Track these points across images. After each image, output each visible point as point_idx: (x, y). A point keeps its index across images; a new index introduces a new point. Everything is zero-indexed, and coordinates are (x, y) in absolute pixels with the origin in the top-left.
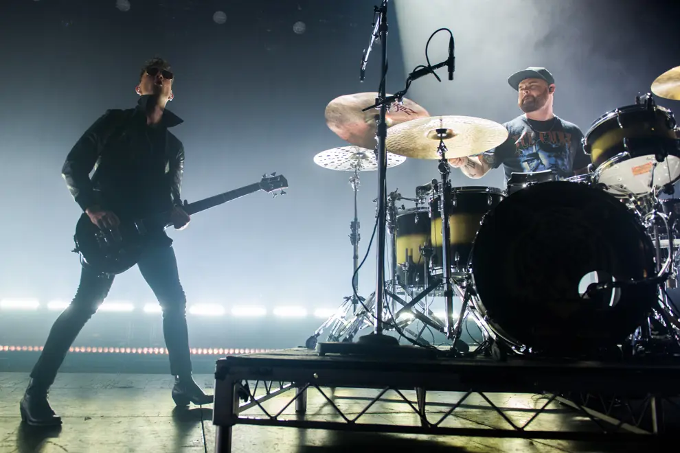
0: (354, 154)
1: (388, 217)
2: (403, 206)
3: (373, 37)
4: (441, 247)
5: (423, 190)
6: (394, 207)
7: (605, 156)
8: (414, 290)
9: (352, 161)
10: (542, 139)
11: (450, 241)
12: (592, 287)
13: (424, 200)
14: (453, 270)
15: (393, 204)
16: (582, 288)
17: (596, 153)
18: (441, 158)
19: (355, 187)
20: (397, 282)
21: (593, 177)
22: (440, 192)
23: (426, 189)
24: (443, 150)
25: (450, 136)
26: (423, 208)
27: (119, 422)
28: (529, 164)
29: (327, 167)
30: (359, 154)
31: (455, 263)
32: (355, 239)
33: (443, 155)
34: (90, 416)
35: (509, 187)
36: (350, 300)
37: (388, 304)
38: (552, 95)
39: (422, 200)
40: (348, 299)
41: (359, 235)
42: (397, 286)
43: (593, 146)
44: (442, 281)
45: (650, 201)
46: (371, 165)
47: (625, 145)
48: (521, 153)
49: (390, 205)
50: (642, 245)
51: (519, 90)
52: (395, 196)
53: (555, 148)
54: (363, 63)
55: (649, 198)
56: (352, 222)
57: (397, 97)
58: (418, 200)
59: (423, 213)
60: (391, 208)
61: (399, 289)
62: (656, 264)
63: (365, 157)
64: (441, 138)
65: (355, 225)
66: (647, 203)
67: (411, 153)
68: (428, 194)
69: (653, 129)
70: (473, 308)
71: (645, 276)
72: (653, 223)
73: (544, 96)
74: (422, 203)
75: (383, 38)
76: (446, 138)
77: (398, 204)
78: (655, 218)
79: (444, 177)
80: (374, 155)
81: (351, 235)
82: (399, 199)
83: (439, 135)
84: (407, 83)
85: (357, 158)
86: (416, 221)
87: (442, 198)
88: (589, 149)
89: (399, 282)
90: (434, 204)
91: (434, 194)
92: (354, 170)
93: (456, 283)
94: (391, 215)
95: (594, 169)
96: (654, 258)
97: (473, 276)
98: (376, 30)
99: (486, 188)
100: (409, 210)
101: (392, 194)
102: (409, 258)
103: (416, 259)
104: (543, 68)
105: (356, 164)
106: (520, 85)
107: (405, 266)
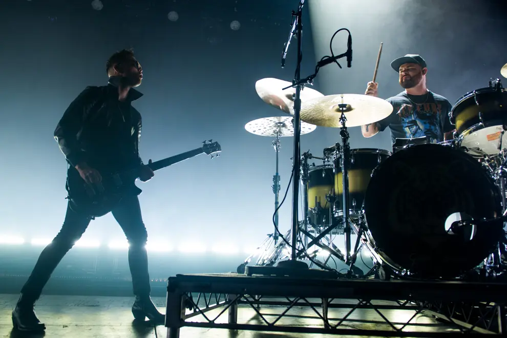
0: (276, 124)
1: (302, 172)
2: (314, 164)
3: (292, 34)
4: (342, 195)
5: (328, 151)
6: (307, 164)
7: (466, 126)
8: (322, 228)
9: (275, 129)
10: (418, 109)
11: (348, 190)
12: (455, 225)
13: (330, 159)
14: (351, 213)
15: (306, 162)
16: (448, 225)
17: (459, 123)
18: (342, 126)
19: (277, 149)
20: (308, 221)
21: (456, 142)
22: (341, 152)
23: (331, 150)
24: (343, 120)
25: (349, 109)
26: (329, 165)
27: (90, 329)
28: (409, 129)
29: (255, 133)
30: (280, 123)
31: (352, 207)
32: (276, 189)
33: (344, 124)
34: (67, 325)
35: (394, 149)
36: (272, 237)
37: (301, 239)
38: (425, 76)
39: (328, 158)
40: (270, 236)
41: (280, 186)
42: (308, 226)
43: (457, 118)
44: (342, 220)
45: (499, 159)
46: (289, 132)
47: (480, 118)
48: (403, 120)
49: (303, 162)
50: (493, 193)
51: (400, 72)
52: (308, 156)
53: (429, 116)
54: (284, 53)
55: (498, 157)
56: (274, 176)
57: (308, 79)
58: (325, 159)
59: (329, 169)
60: (304, 164)
61: (310, 228)
62: (502, 207)
63: (284, 125)
64: (343, 111)
65: (276, 178)
66: (497, 162)
67: (320, 122)
68: (333, 154)
69: (501, 106)
70: (366, 240)
71: (495, 216)
72: (500, 177)
73: (419, 77)
74: (328, 161)
75: (299, 35)
76: (346, 111)
77: (310, 162)
78: (501, 173)
79: (345, 140)
80: (292, 124)
81: (274, 186)
82: (310, 158)
83: (341, 109)
84: (316, 69)
85: (279, 126)
86: (323, 175)
87: (343, 157)
88: (454, 120)
89: (310, 223)
90: (337, 162)
91: (337, 154)
92: (276, 135)
93: (352, 222)
94: (304, 170)
95: (457, 135)
96: (501, 203)
97: (365, 216)
98: (294, 28)
99: (377, 149)
100: (318, 166)
101: (305, 154)
102: (318, 204)
103: (323, 204)
104: (418, 55)
105: (278, 131)
106: (400, 68)
107: (314, 210)
